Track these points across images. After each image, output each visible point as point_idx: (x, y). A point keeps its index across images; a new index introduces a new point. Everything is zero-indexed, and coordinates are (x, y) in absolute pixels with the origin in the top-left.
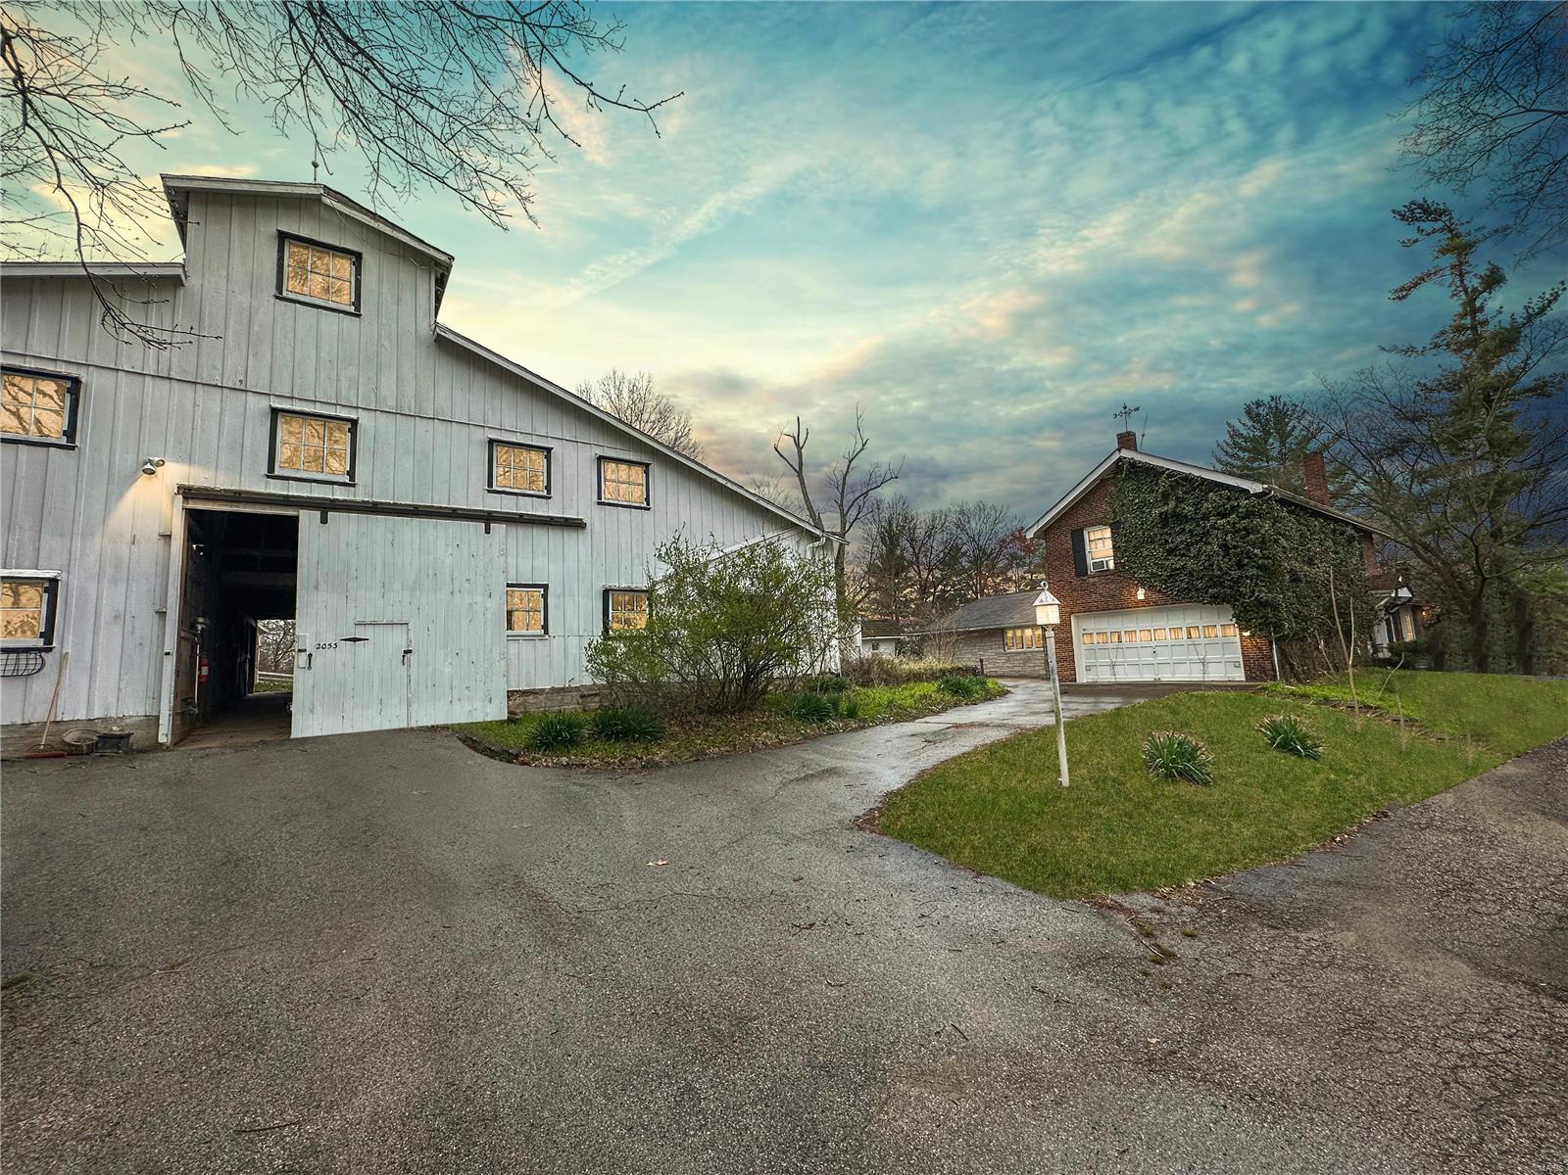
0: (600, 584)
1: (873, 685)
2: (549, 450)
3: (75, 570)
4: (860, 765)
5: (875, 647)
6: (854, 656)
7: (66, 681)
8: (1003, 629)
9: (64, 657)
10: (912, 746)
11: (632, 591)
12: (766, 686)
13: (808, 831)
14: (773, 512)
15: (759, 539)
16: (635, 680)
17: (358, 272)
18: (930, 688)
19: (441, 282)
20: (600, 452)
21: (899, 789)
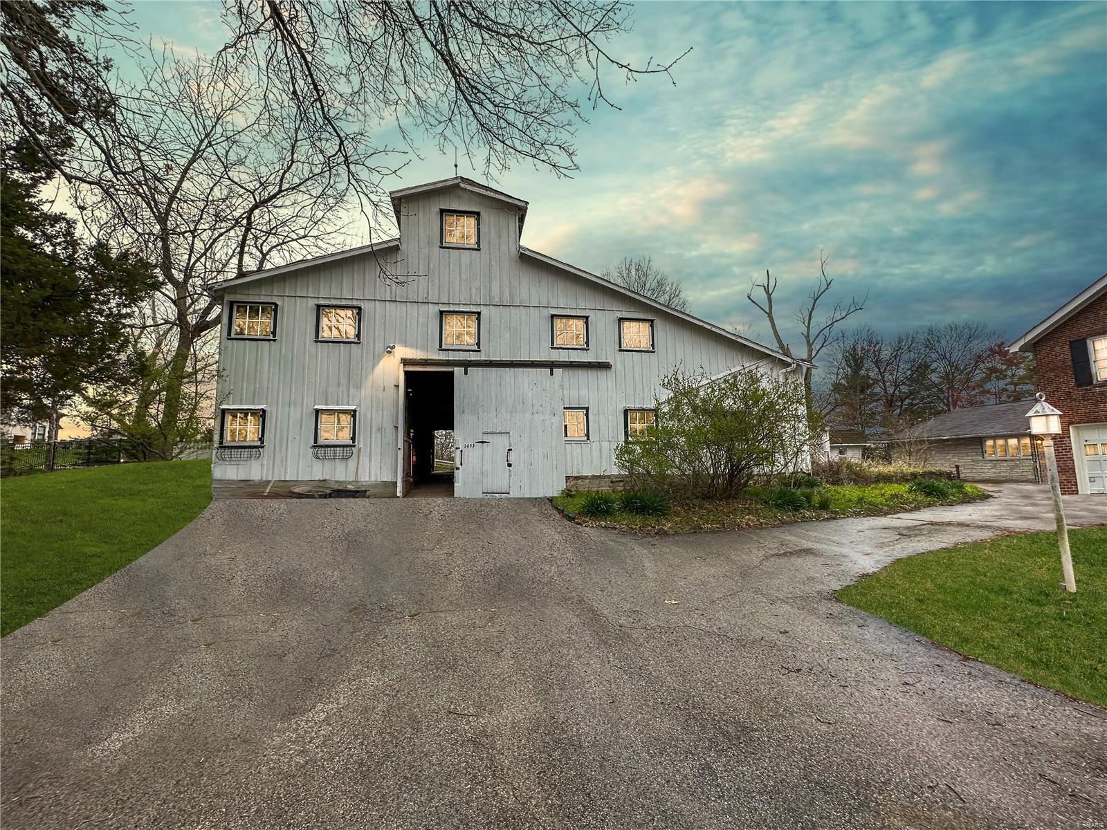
0: (622, 406)
1: (842, 484)
2: (587, 318)
3: (362, 406)
4: (836, 549)
5: (841, 453)
6: (823, 460)
7: (361, 462)
8: (981, 438)
9: (360, 450)
10: (886, 538)
11: (644, 410)
12: (748, 481)
13: (790, 595)
14: (749, 347)
15: (738, 368)
16: (648, 473)
17: (479, 224)
18: (902, 489)
19: (522, 220)
20: (620, 315)
21: (874, 573)
